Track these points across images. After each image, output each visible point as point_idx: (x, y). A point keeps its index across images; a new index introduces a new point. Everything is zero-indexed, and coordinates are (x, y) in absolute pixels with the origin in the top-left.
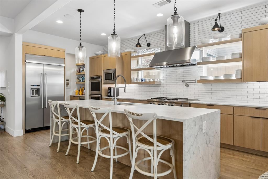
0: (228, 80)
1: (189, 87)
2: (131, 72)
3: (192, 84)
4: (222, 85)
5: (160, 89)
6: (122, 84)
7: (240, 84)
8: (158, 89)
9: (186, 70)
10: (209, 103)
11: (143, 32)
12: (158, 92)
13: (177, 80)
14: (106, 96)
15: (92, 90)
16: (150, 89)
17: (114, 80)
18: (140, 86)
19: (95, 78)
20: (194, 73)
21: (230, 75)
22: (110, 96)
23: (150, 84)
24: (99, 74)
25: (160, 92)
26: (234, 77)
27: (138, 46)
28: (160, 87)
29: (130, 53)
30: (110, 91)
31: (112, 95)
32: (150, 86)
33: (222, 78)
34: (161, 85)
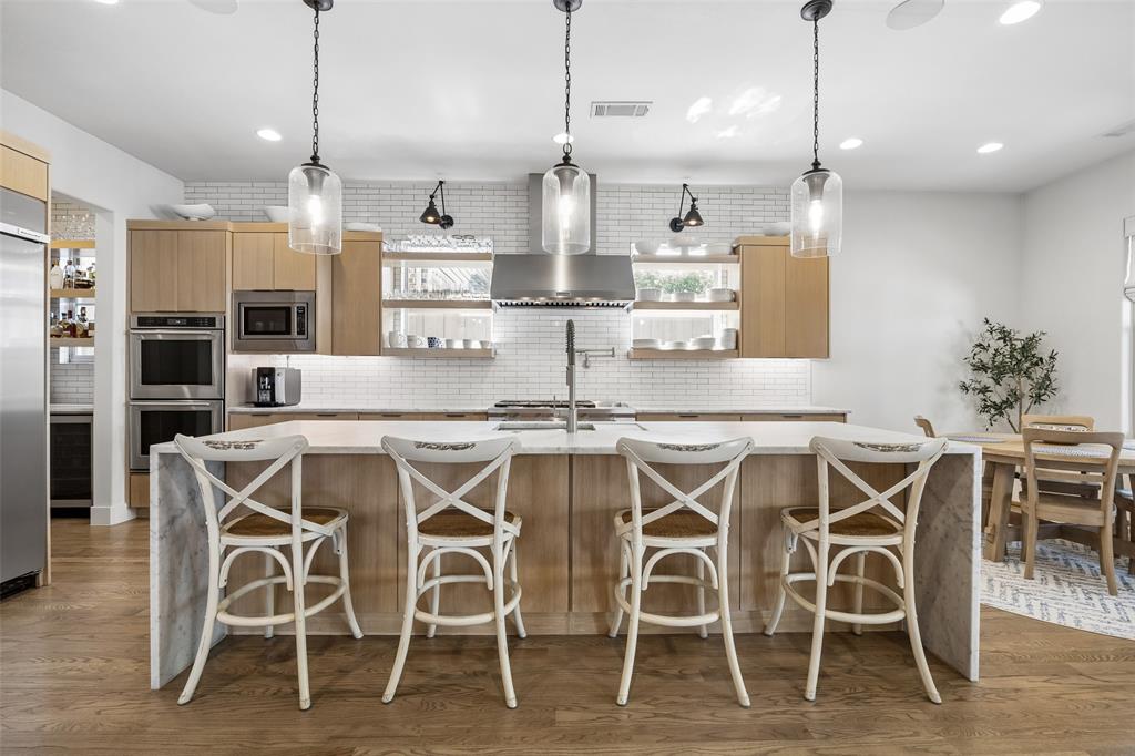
0: (705, 354)
1: (591, 369)
2: (384, 309)
3: (599, 359)
4: (678, 364)
5: (490, 374)
6: (332, 354)
7: (717, 364)
8: (481, 374)
9: (582, 318)
10: (685, 410)
11: (439, 174)
12: (484, 386)
13: (554, 346)
14: (247, 403)
15: (147, 379)
16: (451, 374)
17: (301, 337)
18: (405, 362)
19: (169, 322)
20: (605, 330)
21: (712, 341)
22: (273, 403)
23: (453, 358)
24: (203, 308)
25: (490, 385)
26: (718, 347)
27: (431, 219)
28: (492, 368)
29: (377, 239)
30: (272, 384)
31: (281, 397)
32: (451, 363)
33: (691, 346)
34: (496, 362)
